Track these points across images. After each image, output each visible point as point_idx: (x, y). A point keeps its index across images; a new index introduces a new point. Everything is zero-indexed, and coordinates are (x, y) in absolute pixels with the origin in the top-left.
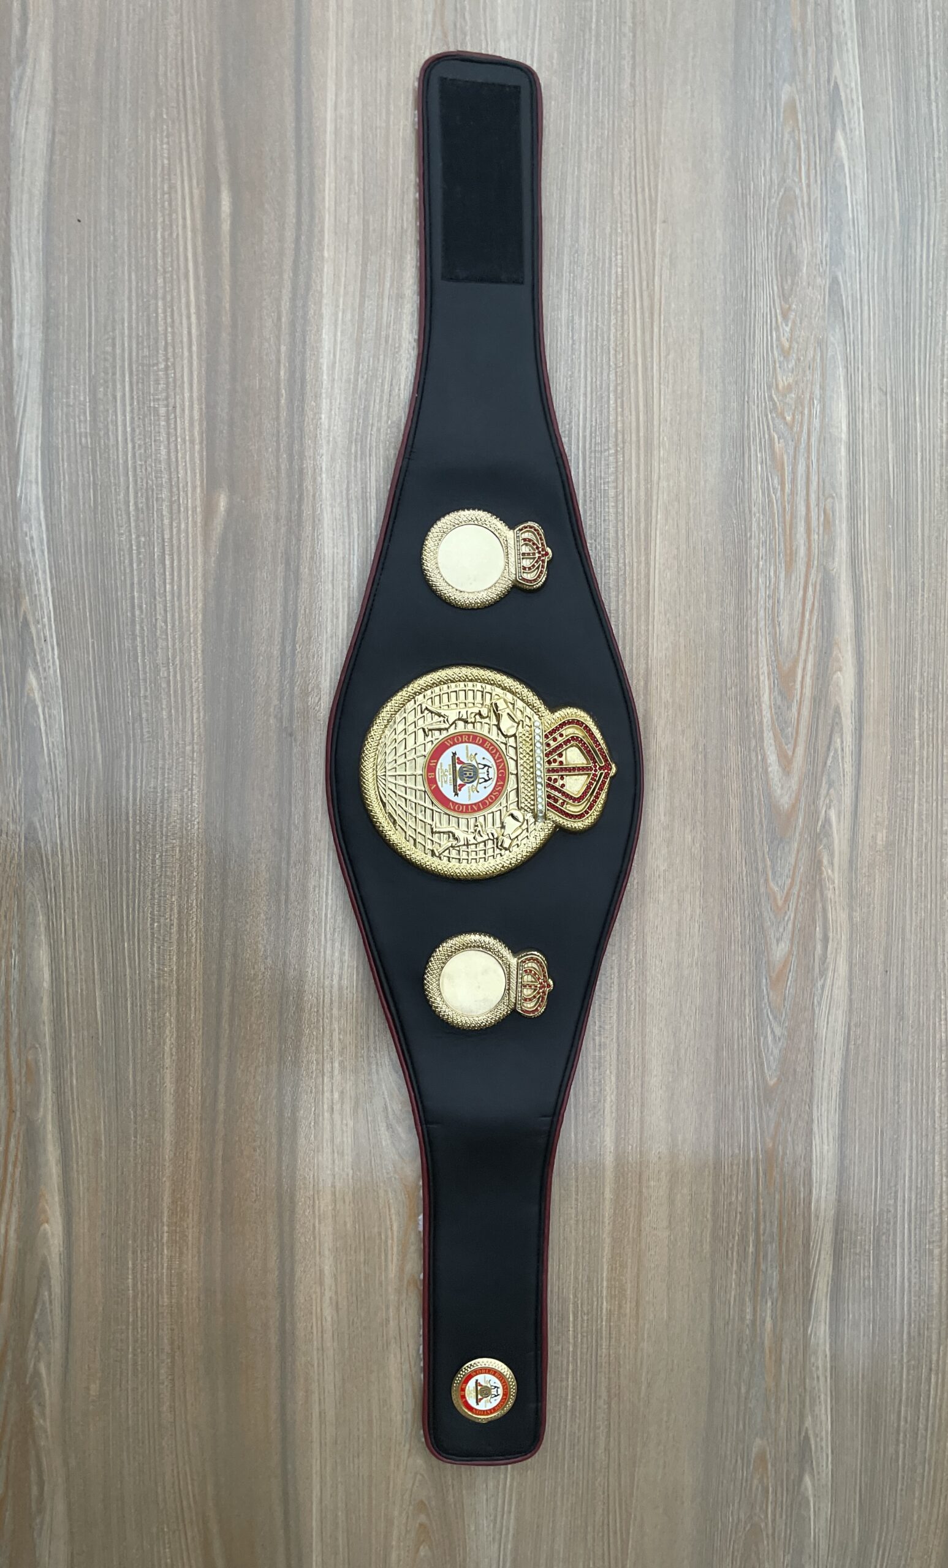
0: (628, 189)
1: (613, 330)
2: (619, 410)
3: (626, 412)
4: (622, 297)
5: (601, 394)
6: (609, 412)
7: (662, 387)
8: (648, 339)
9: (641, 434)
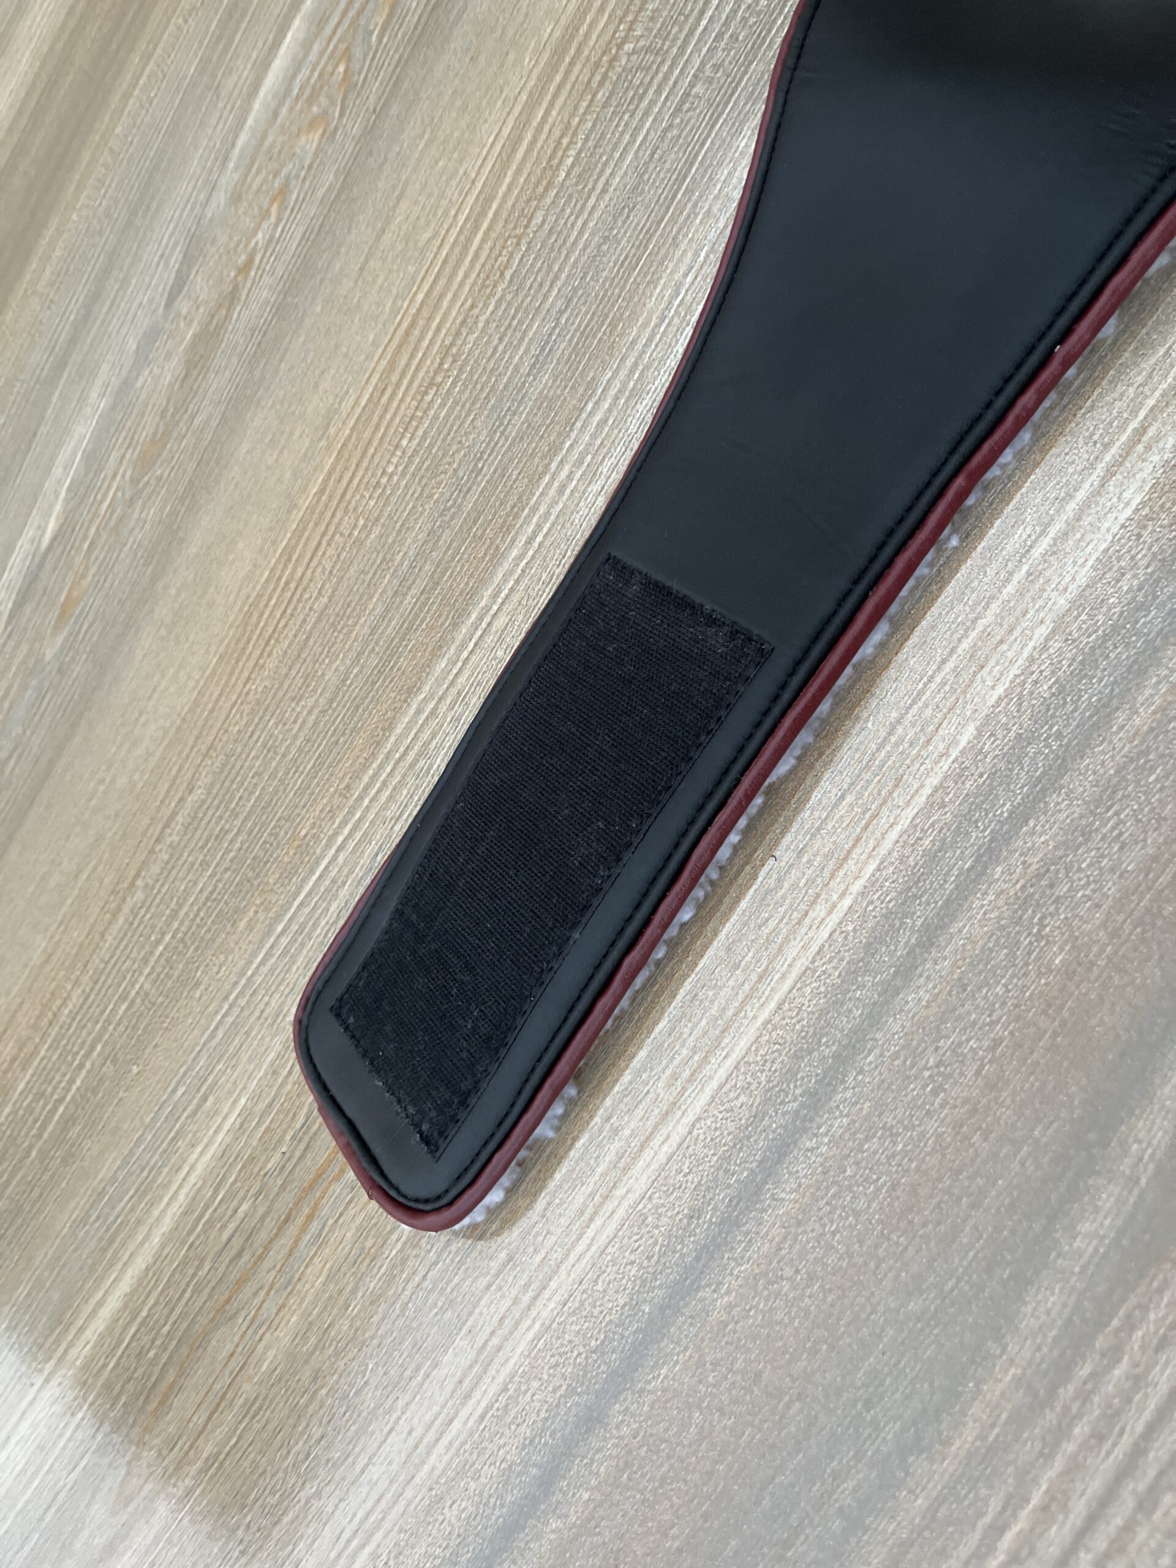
0: (307, 596)
1: (483, 318)
2: (565, 141)
3: (557, 133)
4: (431, 385)
5: (577, 184)
6: (587, 139)
7: (473, 175)
8: (442, 282)
9: (558, 78)
